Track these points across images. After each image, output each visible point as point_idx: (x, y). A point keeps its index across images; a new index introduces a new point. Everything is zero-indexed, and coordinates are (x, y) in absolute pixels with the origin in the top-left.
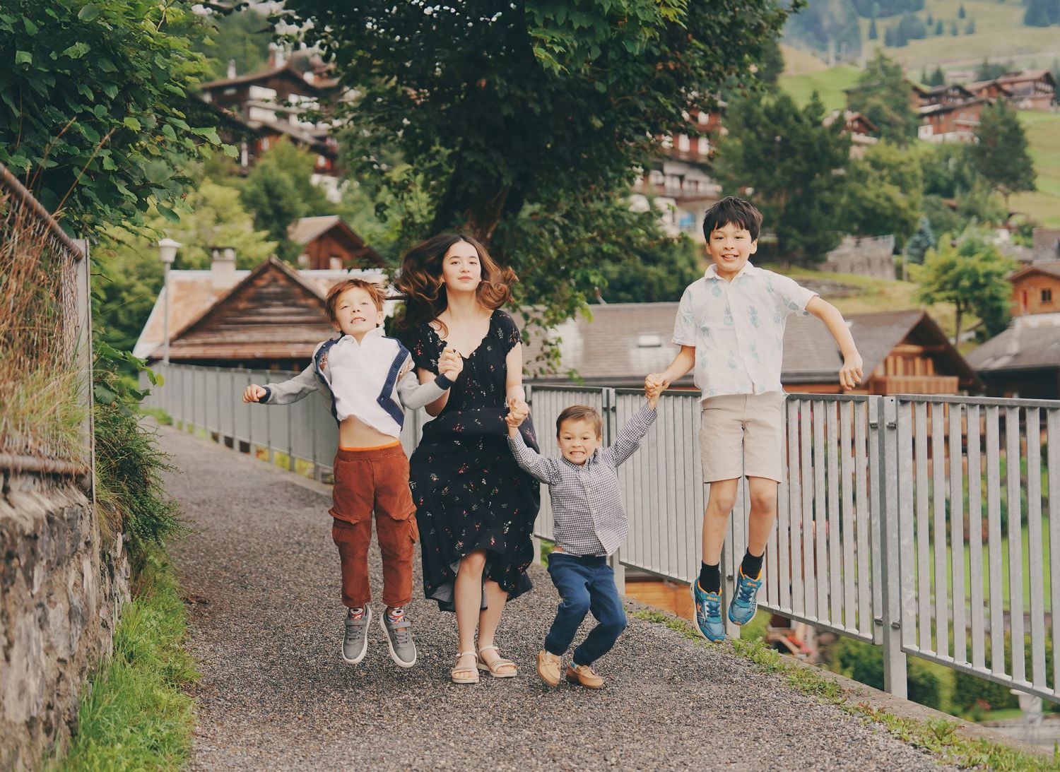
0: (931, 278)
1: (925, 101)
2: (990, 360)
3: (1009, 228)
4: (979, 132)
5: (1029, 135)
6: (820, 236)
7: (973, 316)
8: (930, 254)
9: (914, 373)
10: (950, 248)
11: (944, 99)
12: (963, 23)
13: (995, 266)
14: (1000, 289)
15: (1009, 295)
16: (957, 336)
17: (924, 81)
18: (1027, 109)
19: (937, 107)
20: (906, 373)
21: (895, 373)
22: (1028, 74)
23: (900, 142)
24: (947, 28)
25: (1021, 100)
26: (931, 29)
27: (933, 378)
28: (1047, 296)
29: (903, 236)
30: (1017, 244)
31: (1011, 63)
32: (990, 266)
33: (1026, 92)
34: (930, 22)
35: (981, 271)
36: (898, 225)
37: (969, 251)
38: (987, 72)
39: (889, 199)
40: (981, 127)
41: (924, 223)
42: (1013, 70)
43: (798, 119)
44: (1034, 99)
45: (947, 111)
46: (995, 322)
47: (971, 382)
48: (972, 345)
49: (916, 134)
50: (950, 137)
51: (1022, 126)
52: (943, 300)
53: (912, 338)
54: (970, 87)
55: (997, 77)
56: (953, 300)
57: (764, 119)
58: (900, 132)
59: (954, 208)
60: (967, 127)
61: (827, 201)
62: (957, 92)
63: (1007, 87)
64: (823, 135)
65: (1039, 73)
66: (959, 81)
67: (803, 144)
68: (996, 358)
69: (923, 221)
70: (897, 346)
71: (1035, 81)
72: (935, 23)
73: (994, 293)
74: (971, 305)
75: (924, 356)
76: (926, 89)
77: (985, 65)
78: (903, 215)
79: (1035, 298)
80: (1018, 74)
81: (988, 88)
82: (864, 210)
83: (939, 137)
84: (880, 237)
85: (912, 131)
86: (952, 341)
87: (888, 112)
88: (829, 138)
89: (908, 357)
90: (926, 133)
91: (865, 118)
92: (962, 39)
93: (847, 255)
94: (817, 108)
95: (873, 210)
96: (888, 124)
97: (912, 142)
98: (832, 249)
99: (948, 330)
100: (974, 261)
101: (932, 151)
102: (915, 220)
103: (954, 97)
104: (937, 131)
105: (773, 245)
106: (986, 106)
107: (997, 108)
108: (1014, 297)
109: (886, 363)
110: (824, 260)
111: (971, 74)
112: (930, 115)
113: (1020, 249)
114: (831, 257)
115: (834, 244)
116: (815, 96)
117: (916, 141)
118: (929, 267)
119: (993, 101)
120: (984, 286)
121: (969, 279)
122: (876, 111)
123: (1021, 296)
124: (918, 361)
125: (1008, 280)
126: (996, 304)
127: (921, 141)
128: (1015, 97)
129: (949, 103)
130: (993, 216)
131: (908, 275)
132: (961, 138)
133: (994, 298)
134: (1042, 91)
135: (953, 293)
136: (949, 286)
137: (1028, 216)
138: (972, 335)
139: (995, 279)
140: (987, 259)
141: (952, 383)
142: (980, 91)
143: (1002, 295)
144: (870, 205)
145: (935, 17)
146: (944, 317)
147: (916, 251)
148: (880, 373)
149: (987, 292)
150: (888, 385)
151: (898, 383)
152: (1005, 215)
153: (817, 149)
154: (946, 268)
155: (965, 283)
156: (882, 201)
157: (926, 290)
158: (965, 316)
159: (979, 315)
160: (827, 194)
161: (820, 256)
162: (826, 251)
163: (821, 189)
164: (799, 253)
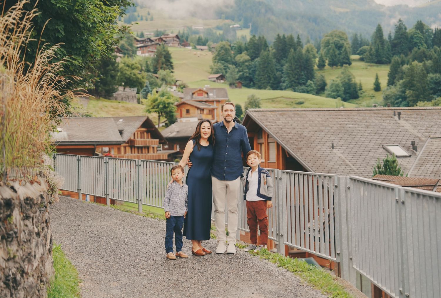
0: (150, 104)
1: (139, 43)
2: (170, 133)
3: (176, 86)
4: (156, 54)
5: (172, 55)
6: (111, 87)
7: (164, 118)
8: (149, 95)
9: (144, 138)
10: (156, 93)
11: (144, 42)
12: (149, 17)
13: (171, 101)
14: (173, 108)
15: (176, 111)
16: (159, 125)
17: (138, 36)
18: (171, 46)
19: (142, 45)
20: (141, 138)
21: (138, 138)
22: (171, 35)
23: (131, 56)
24: (144, 18)
25: (169, 43)
26: (139, 19)
27: (150, 140)
28: (188, 111)
29: (140, 88)
30: (179, 92)
31: (165, 31)
32: (169, 101)
33: (170, 41)
34: (139, 16)
35: (166, 102)
36: (138, 84)
37: (163, 95)
38: (158, 34)
39: (135, 75)
40: (156, 52)
41: (147, 83)
42: (166, 33)
44: (173, 43)
45: (146, 46)
46: (171, 120)
47: (163, 141)
48: (164, 128)
49: (136, 53)
50: (147, 55)
51: (170, 52)
52: (154, 112)
53: (143, 126)
54: (153, 38)
55: (161, 36)
56: (157, 112)
58: (131, 53)
59: (157, 78)
60: (152, 52)
61: (113, 74)
62: (148, 40)
63: (164, 39)
65: (174, 35)
66: (149, 36)
68: (171, 133)
69: (146, 82)
70: (138, 128)
71: (173, 37)
72: (140, 16)
73: (171, 110)
74: (163, 114)
75: (147, 132)
76: (139, 39)
77: (157, 31)
78: (140, 81)
79: (184, 112)
80: (167, 35)
81: (158, 39)
82: (126, 78)
83: (144, 55)
84: (132, 88)
85: (134, 52)
86: (157, 126)
87: (126, 46)
89: (142, 133)
90: (139, 53)
91: (119, 48)
92: (149, 22)
93: (121, 94)
95: (129, 78)
96: (127, 50)
97: (134, 56)
98: (115, 92)
99: (155, 122)
100: (164, 99)
101: (141, 59)
102: (144, 83)
103: (148, 42)
104: (143, 53)
105: (93, 89)
106: (158, 45)
107: (162, 46)
108: (177, 111)
109: (134, 134)
110: (112, 96)
111: (152, 34)
112: (140, 47)
113: (179, 93)
114: (115, 95)
115: (116, 90)
117: (136, 56)
118: (149, 100)
119: (160, 43)
120: (167, 107)
121: (162, 105)
122: (123, 46)
123: (179, 111)
124: (145, 134)
125: (176, 106)
126: (172, 114)
127: (137, 55)
128: (167, 42)
129: (147, 44)
130: (171, 81)
131: (142, 102)
132: (151, 55)
133: (171, 112)
134: (175, 41)
135: (157, 110)
136: (156, 107)
137: (182, 81)
138: (164, 124)
139: (171, 105)
140: (168, 98)
141: (157, 141)
142: (156, 40)
143: (173, 111)
144: (128, 77)
145: (140, 14)
146: (154, 118)
147: (144, 93)
148: (132, 138)
149: (168, 109)
150: (135, 142)
151: (139, 141)
152: (175, 81)
154: (155, 100)
155: (161, 106)
156: (132, 75)
157: (148, 108)
158: (161, 117)
159: (166, 117)
160: (113, 72)
161: (111, 94)
162: (113, 93)
163: (111, 70)
164: (103, 93)
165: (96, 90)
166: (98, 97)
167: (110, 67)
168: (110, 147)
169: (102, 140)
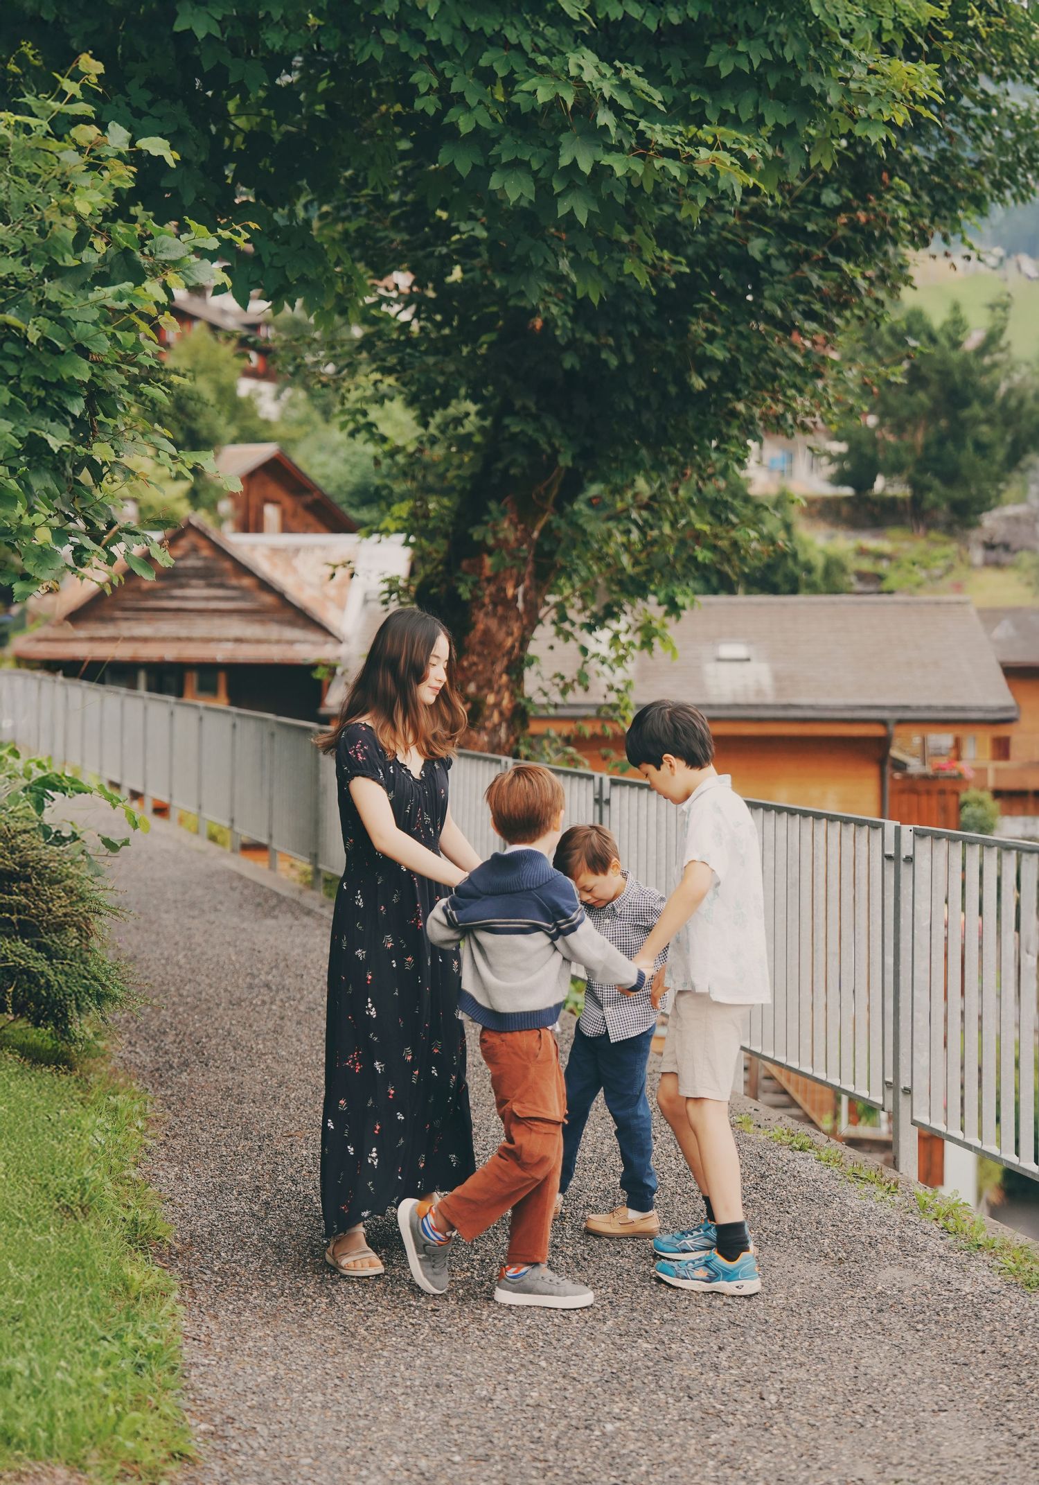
6: (974, 491)
43: (933, 339)
57: (888, 339)
61: (985, 439)
64: (965, 359)
67: (939, 372)
88: (973, 363)
94: (957, 324)
98: (989, 509)
105: (903, 501)
110: (978, 524)
114: (987, 520)
115: (993, 501)
116: (956, 308)
153: (957, 377)
160: (984, 429)
161: (972, 518)
162: (980, 512)
163: (976, 421)
164: (943, 513)
165: (916, 501)
166: (922, 530)
167: (976, 409)
168: (959, 731)
169: (924, 702)
